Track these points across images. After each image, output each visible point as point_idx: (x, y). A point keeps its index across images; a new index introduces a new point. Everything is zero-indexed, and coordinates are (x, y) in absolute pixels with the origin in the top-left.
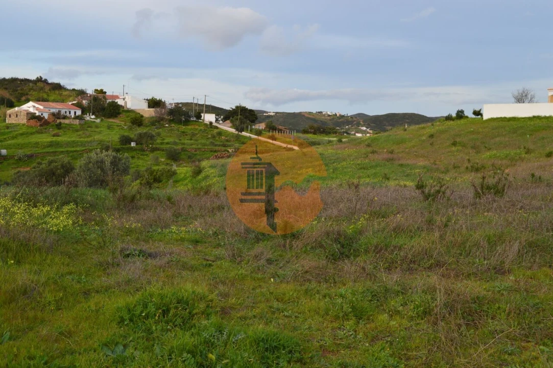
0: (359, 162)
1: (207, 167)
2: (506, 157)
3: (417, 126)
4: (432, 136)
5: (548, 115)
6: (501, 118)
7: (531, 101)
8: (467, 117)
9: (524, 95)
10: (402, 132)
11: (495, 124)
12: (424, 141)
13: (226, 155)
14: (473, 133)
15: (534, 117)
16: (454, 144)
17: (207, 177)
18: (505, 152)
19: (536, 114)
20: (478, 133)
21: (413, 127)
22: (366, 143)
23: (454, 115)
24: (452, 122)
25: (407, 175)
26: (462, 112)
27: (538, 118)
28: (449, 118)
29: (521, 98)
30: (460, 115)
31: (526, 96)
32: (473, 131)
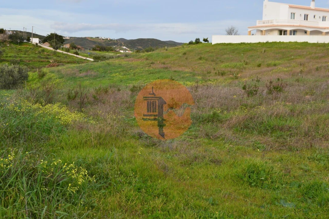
0: (147, 69)
1: (47, 72)
2: (235, 67)
3: (173, 47)
4: (185, 54)
5: (249, 42)
6: (223, 43)
7: (235, 34)
8: (201, 43)
9: (232, 30)
10: (165, 51)
11: (220, 47)
12: (181, 57)
13: (56, 64)
14: (209, 52)
15: (242, 43)
16: (200, 59)
17: (50, 79)
18: (234, 64)
19: (243, 42)
20: (212, 52)
21: (170, 48)
22: (145, 57)
23: (194, 41)
24: (194, 46)
25: (183, 78)
26: (199, 39)
27: (244, 43)
28: (191, 43)
29: (230, 32)
30: (197, 41)
31: (233, 30)
32: (209, 51)
